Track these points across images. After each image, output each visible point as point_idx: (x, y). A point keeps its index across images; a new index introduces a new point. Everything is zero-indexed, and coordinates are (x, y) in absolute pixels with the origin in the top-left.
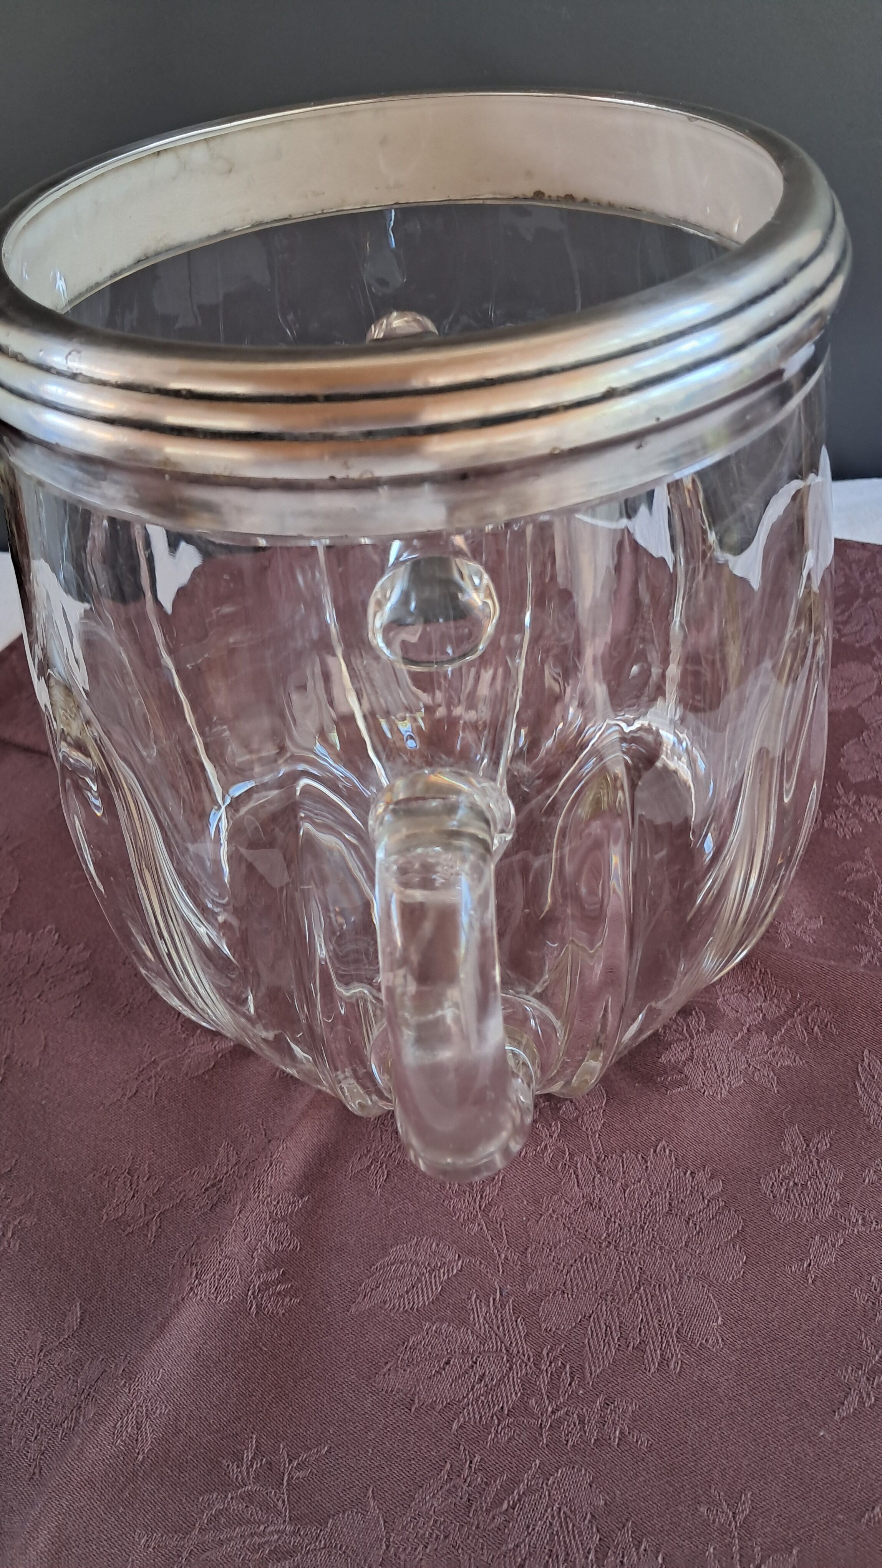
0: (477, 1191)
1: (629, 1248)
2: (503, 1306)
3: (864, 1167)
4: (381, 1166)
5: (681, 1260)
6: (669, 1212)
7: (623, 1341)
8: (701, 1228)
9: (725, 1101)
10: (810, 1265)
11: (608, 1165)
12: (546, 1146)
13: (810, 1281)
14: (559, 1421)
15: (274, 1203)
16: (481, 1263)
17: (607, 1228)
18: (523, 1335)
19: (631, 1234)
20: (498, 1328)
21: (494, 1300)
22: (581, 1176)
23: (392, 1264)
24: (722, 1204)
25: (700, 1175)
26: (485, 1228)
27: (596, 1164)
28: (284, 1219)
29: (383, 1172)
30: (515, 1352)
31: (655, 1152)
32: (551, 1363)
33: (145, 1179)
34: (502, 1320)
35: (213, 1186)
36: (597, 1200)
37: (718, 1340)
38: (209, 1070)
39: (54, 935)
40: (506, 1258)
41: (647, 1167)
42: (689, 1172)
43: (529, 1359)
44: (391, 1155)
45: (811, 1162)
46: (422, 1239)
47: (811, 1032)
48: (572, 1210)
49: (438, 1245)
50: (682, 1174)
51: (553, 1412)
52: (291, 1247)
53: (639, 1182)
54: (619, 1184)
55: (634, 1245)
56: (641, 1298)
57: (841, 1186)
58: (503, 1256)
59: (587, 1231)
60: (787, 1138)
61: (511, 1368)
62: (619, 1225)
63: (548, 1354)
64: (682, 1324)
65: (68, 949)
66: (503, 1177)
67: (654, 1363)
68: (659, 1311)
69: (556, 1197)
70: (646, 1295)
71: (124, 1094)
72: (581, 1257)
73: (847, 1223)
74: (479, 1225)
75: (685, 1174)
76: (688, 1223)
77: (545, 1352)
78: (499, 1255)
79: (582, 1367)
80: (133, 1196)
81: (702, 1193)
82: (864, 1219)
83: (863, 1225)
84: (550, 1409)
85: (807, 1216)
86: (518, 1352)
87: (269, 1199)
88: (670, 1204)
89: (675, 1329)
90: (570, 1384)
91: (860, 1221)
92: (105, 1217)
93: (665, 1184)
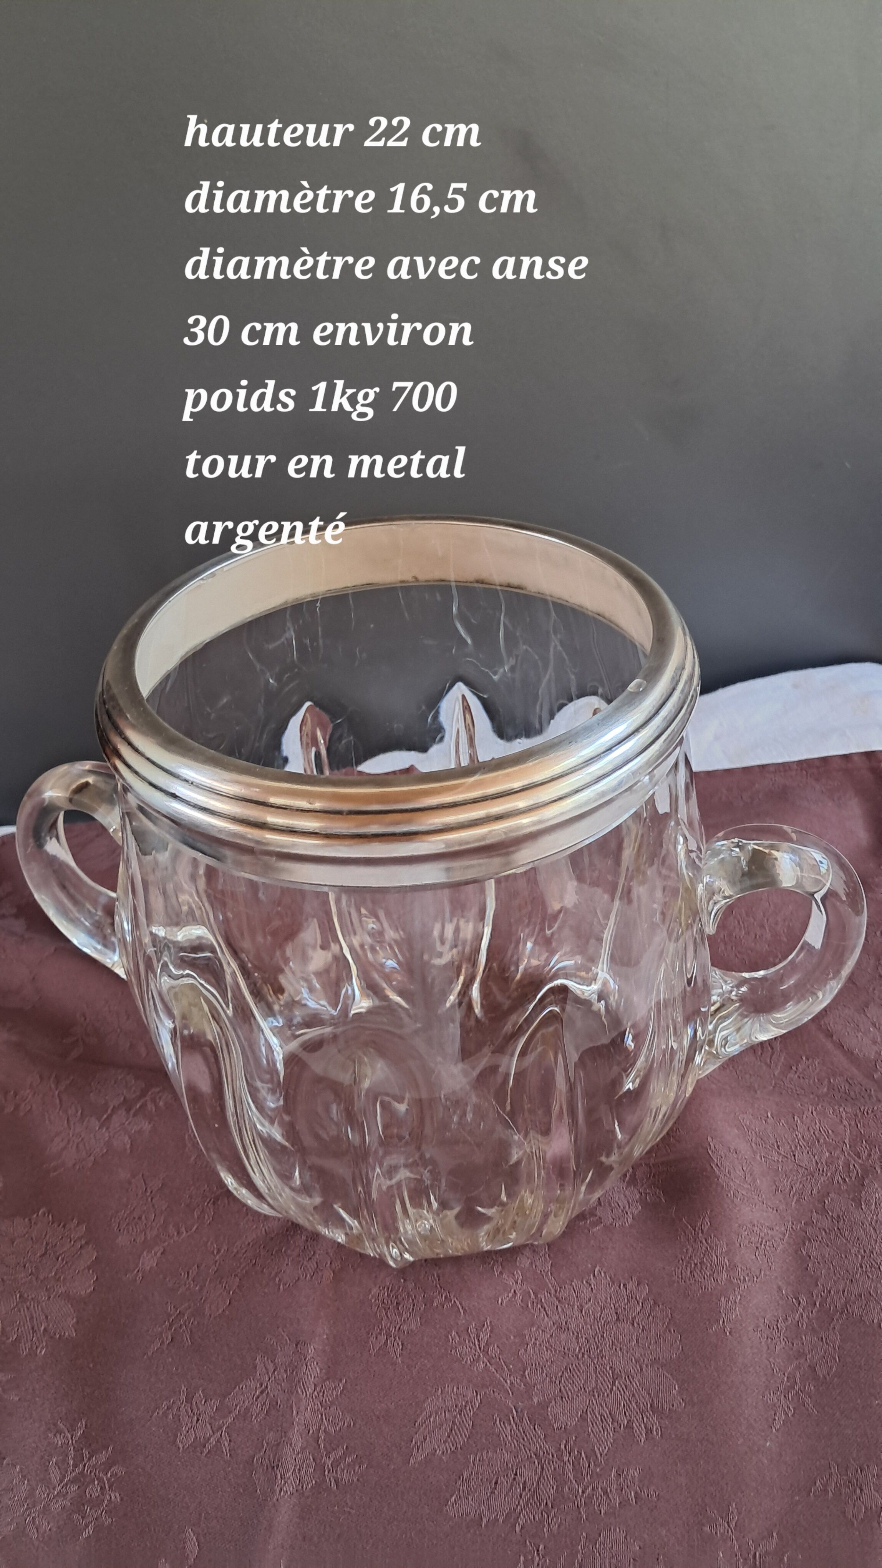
0: (474, 1338)
1: (598, 1355)
2: (521, 1420)
4: (395, 1339)
5: (637, 1355)
6: (618, 1319)
7: (616, 1424)
8: (643, 1327)
10: (724, 1322)
11: (563, 1294)
12: (515, 1292)
13: (728, 1334)
14: (590, 1497)
15: (320, 1393)
16: (494, 1391)
17: (578, 1343)
18: (542, 1437)
19: (596, 1343)
20: (523, 1439)
21: (513, 1417)
22: (547, 1309)
23: (430, 1417)
24: (652, 1302)
25: (630, 1285)
26: (488, 1364)
27: (555, 1296)
28: (333, 1404)
29: (398, 1344)
30: (541, 1453)
31: (594, 1275)
32: (570, 1454)
33: (203, 1403)
34: (524, 1432)
35: (262, 1392)
36: (564, 1324)
37: (680, 1403)
40: (512, 1383)
41: (592, 1289)
42: (622, 1285)
43: (553, 1456)
44: (399, 1328)
46: (445, 1388)
48: (549, 1336)
49: (458, 1388)
50: (617, 1288)
51: (583, 1492)
52: (346, 1424)
53: (590, 1300)
54: (576, 1307)
55: (601, 1351)
56: (618, 1388)
58: (509, 1382)
59: (564, 1348)
61: (542, 1468)
62: (586, 1338)
63: (565, 1447)
64: (652, 1400)
66: (490, 1322)
67: (642, 1435)
68: (633, 1395)
69: (534, 1329)
70: (621, 1386)
71: (163, 1343)
72: (566, 1369)
74: (483, 1362)
75: (620, 1287)
76: (633, 1324)
77: (563, 1447)
78: (506, 1382)
79: (593, 1450)
80: (198, 1420)
81: (636, 1298)
84: (580, 1491)
86: (544, 1453)
88: (616, 1313)
89: (649, 1405)
90: (589, 1466)
92: (181, 1445)
93: (609, 1298)
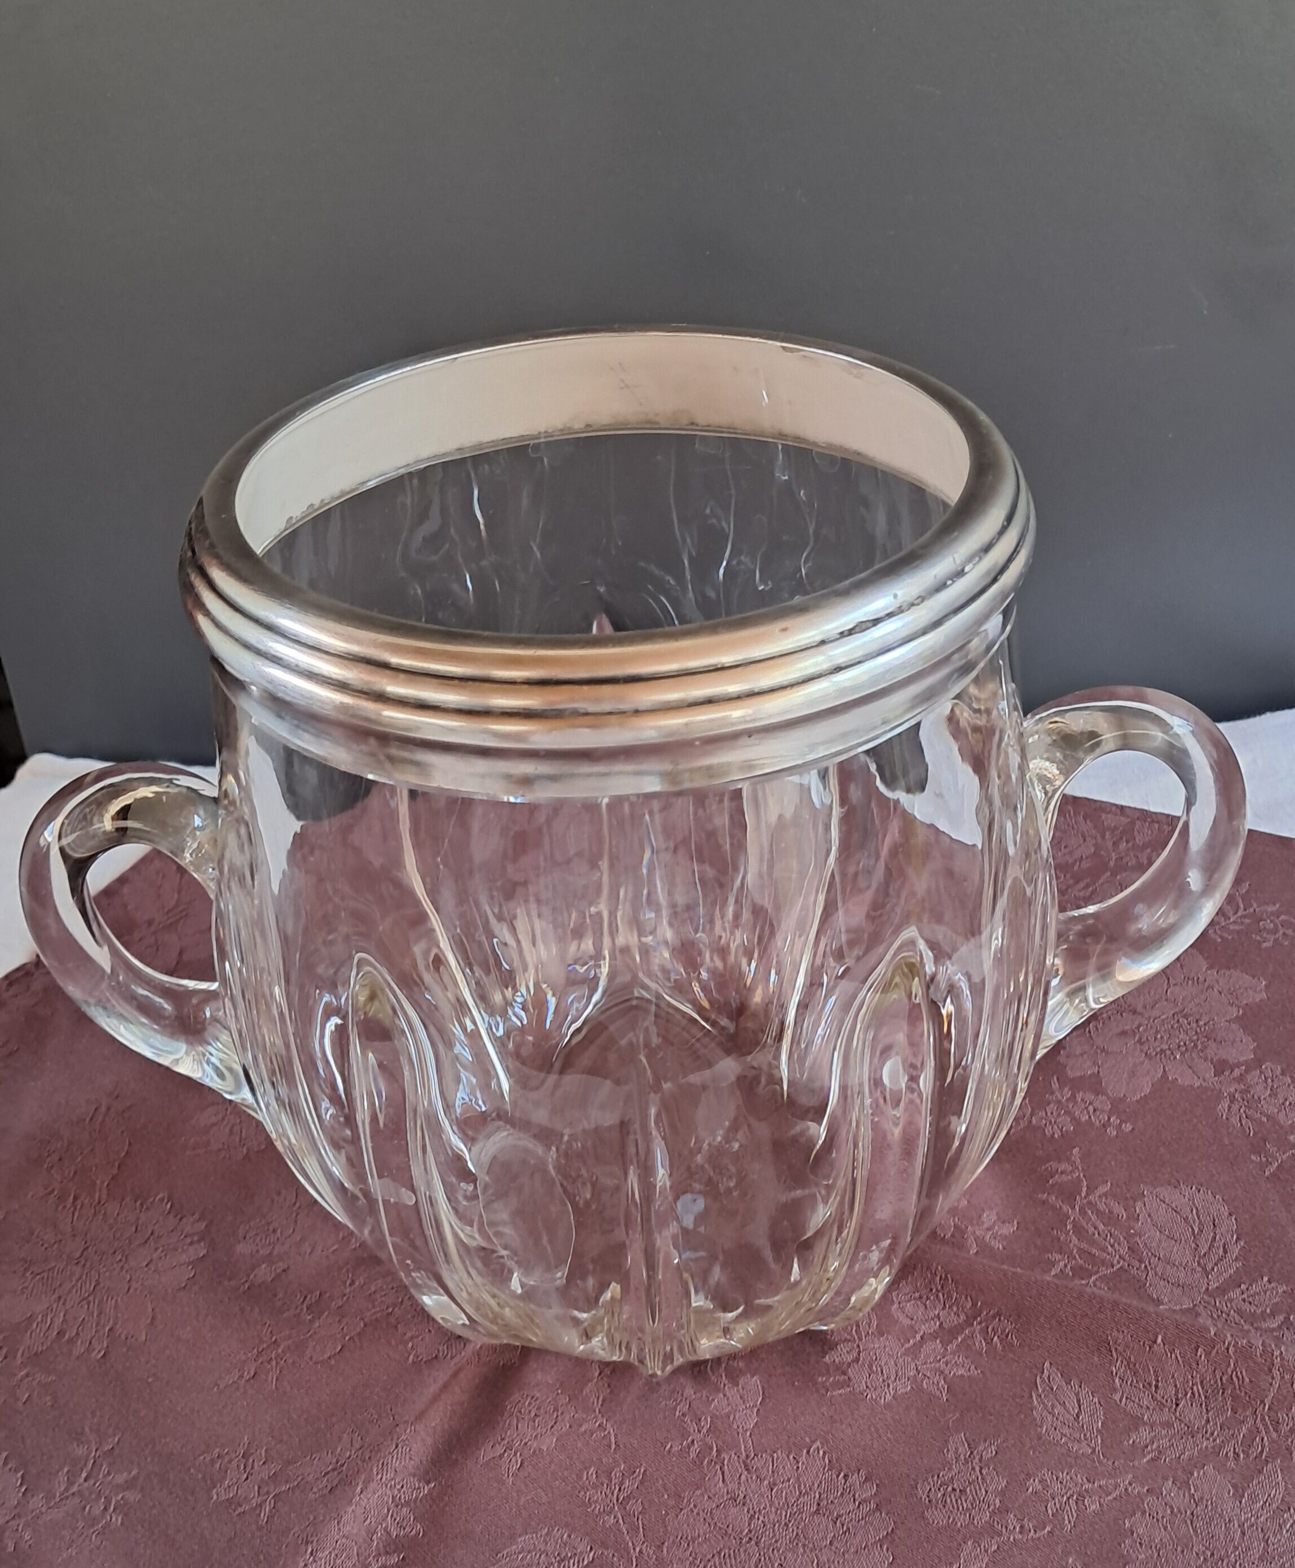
0: (615, 1484)
1: (770, 1544)
3: (1028, 1476)
4: (515, 1454)
6: (817, 1512)
8: (848, 1529)
9: (888, 1406)
11: (757, 1463)
12: (693, 1441)
15: (399, 1487)
16: (613, 1555)
17: (749, 1525)
19: (773, 1531)
22: (727, 1472)
23: (520, 1553)
24: (873, 1506)
25: (854, 1479)
26: (621, 1521)
27: (744, 1462)
28: (407, 1503)
29: (517, 1461)
31: (808, 1452)
33: (261, 1463)
35: (334, 1470)
36: (742, 1496)
38: (335, 1354)
39: (167, 1203)
40: (641, 1552)
41: (798, 1467)
42: (842, 1475)
44: (526, 1444)
45: (973, 1469)
46: (553, 1530)
47: (989, 1342)
48: (714, 1506)
49: (569, 1536)
50: (834, 1476)
52: (414, 1532)
53: (789, 1480)
54: (766, 1482)
55: (776, 1541)
57: (1002, 1493)
58: (638, 1550)
59: (728, 1527)
60: (951, 1446)
62: (763, 1522)
65: (181, 1219)
66: (645, 1471)
69: (698, 1492)
71: (241, 1377)
72: (719, 1553)
73: (1004, 1530)
74: (615, 1517)
75: (838, 1476)
76: (836, 1523)
78: (634, 1549)
80: (247, 1478)
81: (854, 1496)
82: (1022, 1527)
83: (1020, 1533)
85: (962, 1520)
87: (393, 1483)
88: (819, 1504)
91: (1018, 1529)
92: (215, 1497)
93: (816, 1485)
